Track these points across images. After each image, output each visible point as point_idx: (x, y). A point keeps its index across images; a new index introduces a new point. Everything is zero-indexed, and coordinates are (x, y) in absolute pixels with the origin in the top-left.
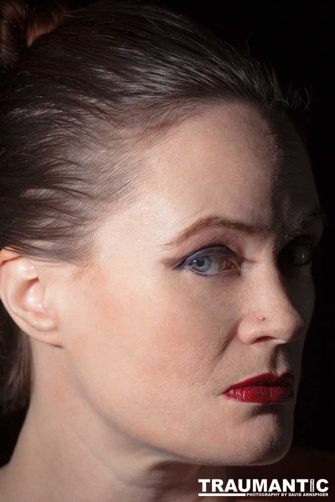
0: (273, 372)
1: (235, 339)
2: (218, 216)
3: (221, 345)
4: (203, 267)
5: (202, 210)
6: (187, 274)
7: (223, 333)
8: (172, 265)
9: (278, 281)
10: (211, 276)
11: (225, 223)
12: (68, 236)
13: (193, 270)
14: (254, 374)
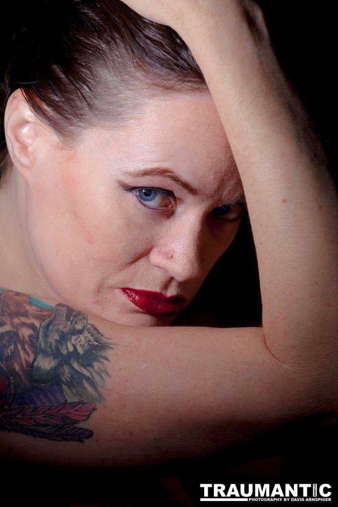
0: (163, 293)
1: (147, 257)
2: (174, 172)
3: (134, 257)
4: (149, 197)
5: (164, 161)
6: (132, 198)
7: (140, 249)
8: (125, 187)
9: (196, 234)
10: (149, 208)
11: (176, 179)
12: (66, 118)
13: (139, 197)
14: (148, 289)
